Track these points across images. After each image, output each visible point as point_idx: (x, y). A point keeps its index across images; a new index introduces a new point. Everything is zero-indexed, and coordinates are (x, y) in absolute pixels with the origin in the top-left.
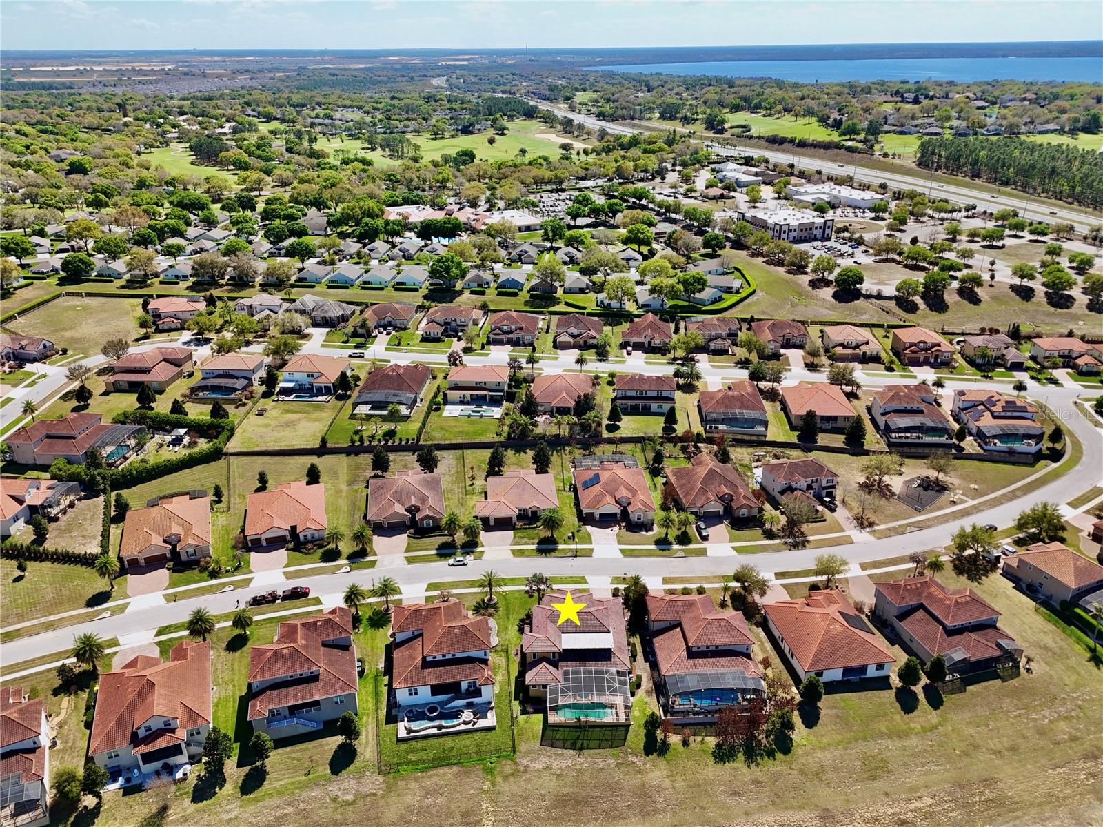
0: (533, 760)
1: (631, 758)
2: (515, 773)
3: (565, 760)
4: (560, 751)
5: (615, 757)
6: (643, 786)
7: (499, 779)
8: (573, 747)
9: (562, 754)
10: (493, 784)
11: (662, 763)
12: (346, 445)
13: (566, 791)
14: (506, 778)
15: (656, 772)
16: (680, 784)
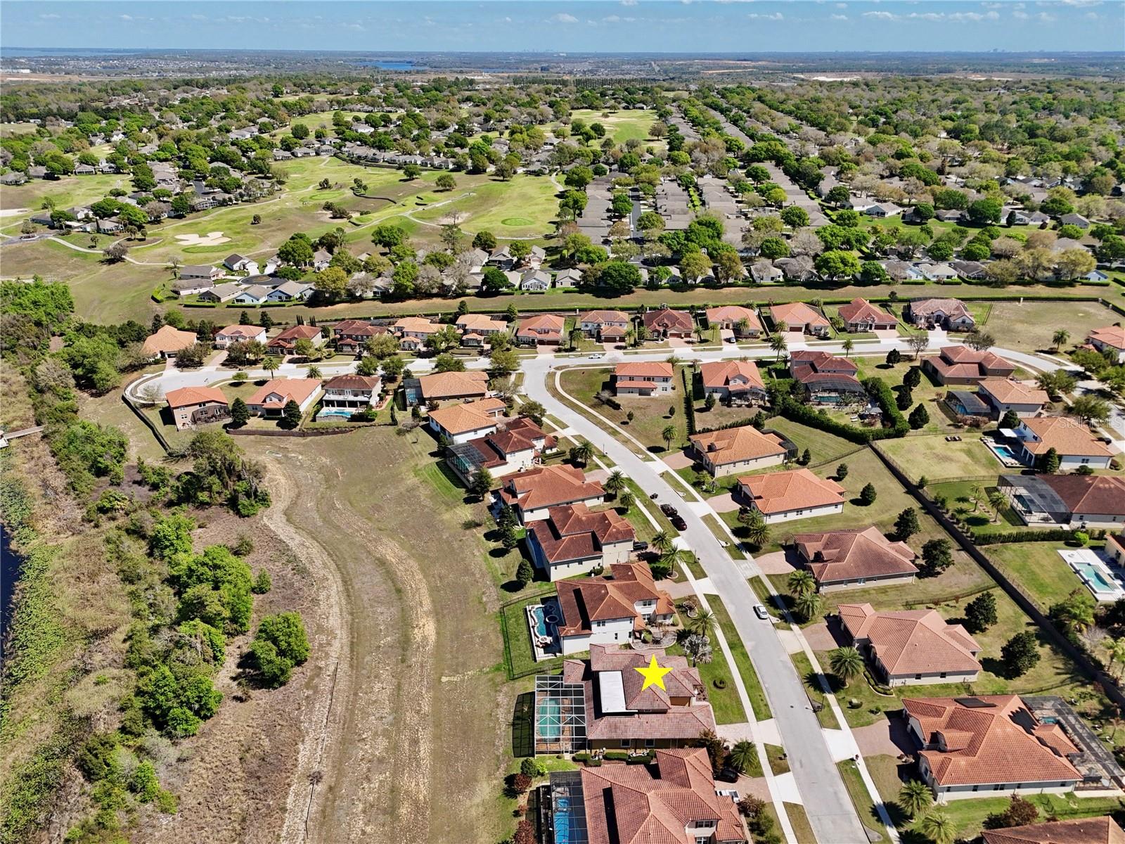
0: (506, 693)
1: (503, 766)
2: (495, 685)
3: (505, 715)
4: (512, 710)
5: (506, 752)
6: (476, 781)
8: (516, 718)
9: (509, 712)
11: (499, 793)
12: (928, 498)
13: (476, 722)
15: (488, 789)
16: (474, 812)
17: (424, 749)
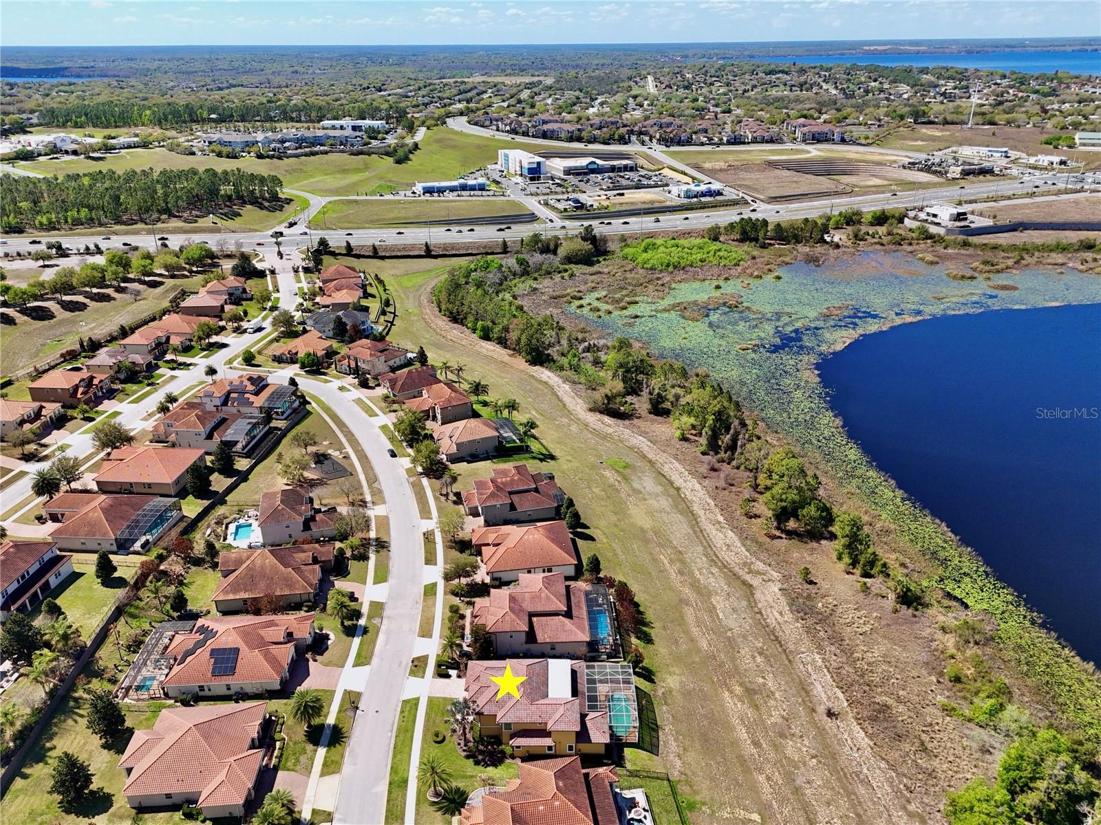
0: (674, 767)
1: (659, 694)
2: (689, 783)
3: (667, 737)
4: (661, 743)
5: (660, 704)
6: (681, 693)
7: (698, 798)
8: (656, 731)
9: (664, 742)
10: (704, 804)
11: (658, 675)
13: (698, 746)
14: (696, 793)
15: (668, 681)
16: (676, 670)
17: (743, 734)
